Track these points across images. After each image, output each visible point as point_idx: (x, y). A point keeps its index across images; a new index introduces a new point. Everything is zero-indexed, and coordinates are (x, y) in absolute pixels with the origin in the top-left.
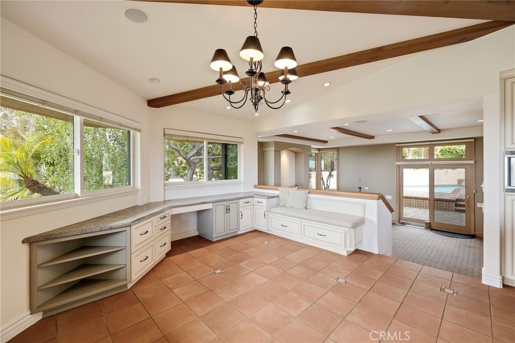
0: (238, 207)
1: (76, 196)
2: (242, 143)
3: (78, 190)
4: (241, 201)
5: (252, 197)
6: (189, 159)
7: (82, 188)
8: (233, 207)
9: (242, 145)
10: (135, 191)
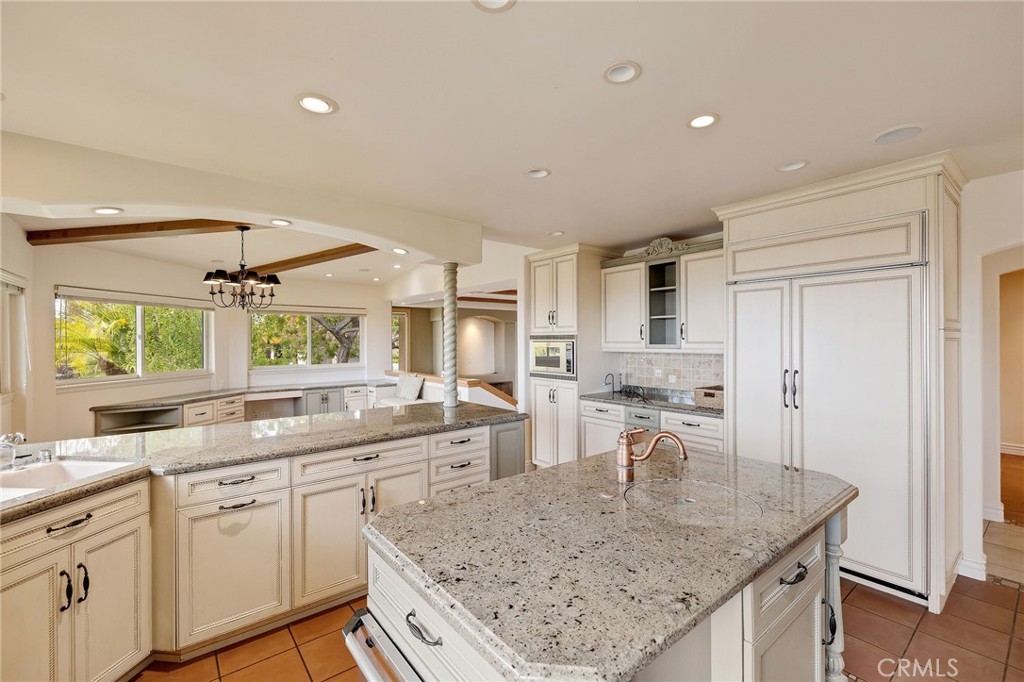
0: (342, 397)
1: (138, 377)
2: (365, 315)
3: (139, 371)
4: (345, 389)
5: (365, 385)
6: (338, 332)
7: (143, 369)
8: (333, 396)
9: (366, 318)
10: (209, 375)
